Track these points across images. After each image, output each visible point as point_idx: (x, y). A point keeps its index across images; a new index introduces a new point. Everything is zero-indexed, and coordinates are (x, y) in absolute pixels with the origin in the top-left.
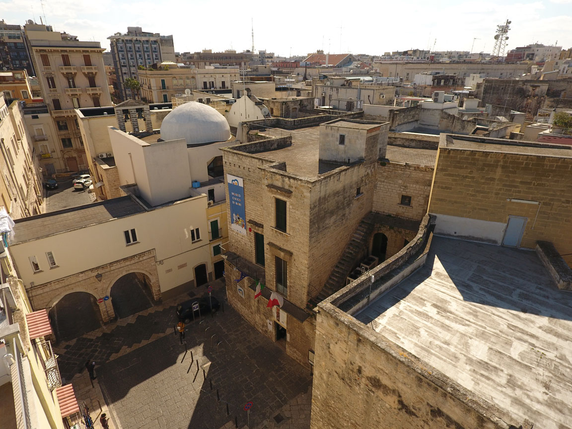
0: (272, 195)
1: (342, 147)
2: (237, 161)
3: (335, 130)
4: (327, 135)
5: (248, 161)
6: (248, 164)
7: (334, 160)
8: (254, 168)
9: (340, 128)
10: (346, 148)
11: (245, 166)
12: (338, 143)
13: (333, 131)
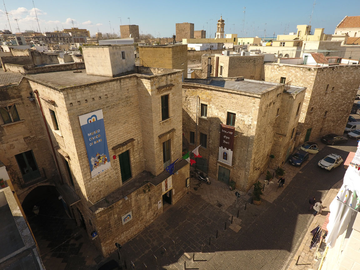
0: (160, 96)
1: (124, 60)
2: (90, 94)
3: (118, 49)
4: (114, 54)
5: (104, 88)
6: (105, 91)
7: (121, 72)
8: (112, 92)
9: (121, 47)
10: (126, 61)
11: (101, 94)
12: (121, 58)
13: (117, 50)
